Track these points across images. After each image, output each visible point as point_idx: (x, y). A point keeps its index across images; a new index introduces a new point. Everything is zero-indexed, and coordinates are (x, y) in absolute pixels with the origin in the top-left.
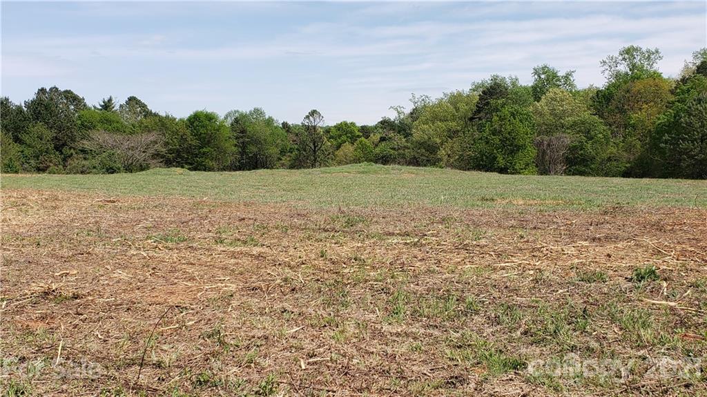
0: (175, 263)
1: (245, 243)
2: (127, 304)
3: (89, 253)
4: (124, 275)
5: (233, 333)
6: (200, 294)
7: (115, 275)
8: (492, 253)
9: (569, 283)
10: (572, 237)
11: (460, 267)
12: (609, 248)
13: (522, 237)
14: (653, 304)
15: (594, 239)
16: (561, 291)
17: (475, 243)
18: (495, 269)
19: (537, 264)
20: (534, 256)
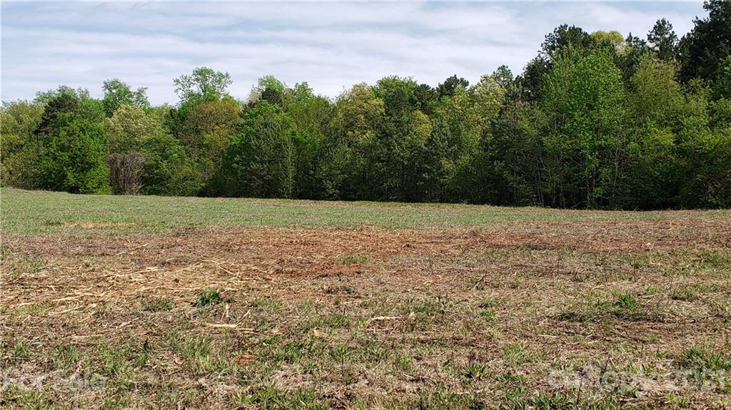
8: (52, 286)
9: (133, 314)
10: (141, 262)
11: (12, 306)
12: (178, 272)
13: (88, 266)
14: (215, 328)
15: (163, 264)
16: (124, 324)
17: (33, 276)
18: (53, 305)
19: (101, 295)
20: (98, 286)
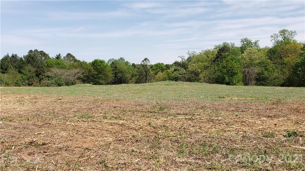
0: (86, 128)
1: (116, 118)
2: (66, 148)
3: (50, 124)
4: (64, 134)
5: (111, 162)
6: (96, 143)
7: (61, 134)
8: (224, 123)
9: (258, 138)
10: (259, 115)
11: (210, 130)
12: (276, 121)
13: (237, 116)
14: (296, 148)
15: (269, 117)
16: (254, 142)
17: (216, 118)
18: (225, 131)
19: (244, 128)
20: (242, 125)
